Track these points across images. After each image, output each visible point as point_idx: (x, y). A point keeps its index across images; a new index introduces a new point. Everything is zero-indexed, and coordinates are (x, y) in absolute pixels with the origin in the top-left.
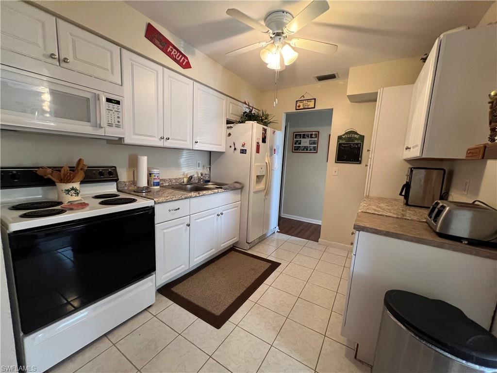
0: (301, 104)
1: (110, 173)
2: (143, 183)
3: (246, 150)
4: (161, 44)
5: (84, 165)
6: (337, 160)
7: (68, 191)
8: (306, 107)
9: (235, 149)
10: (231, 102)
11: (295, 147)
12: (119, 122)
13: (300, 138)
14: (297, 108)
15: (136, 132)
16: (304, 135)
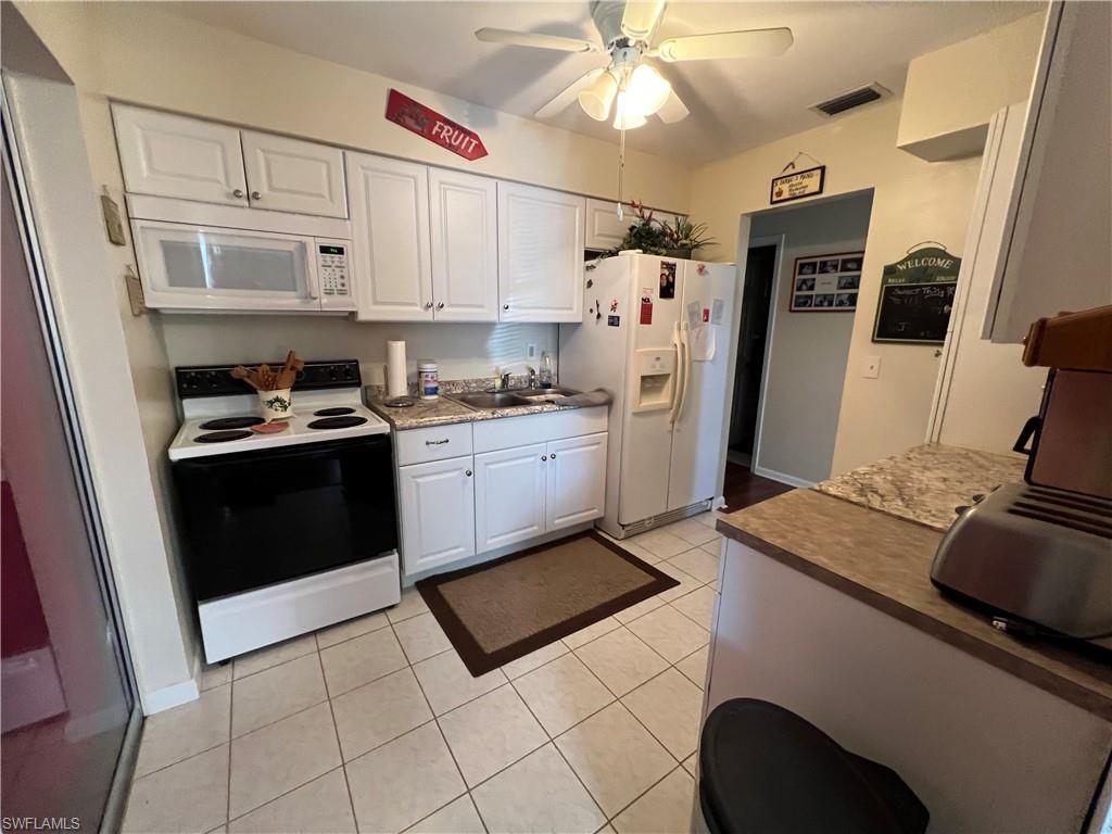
0: (785, 188)
1: (347, 372)
2: (400, 389)
3: (618, 318)
4: (418, 123)
5: (297, 361)
6: (878, 336)
7: (271, 403)
8: (797, 193)
9: (599, 316)
10: (596, 210)
11: (797, 297)
12: (343, 285)
13: (814, 272)
14: (775, 199)
15: (379, 299)
16: (824, 264)
